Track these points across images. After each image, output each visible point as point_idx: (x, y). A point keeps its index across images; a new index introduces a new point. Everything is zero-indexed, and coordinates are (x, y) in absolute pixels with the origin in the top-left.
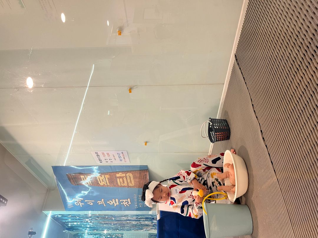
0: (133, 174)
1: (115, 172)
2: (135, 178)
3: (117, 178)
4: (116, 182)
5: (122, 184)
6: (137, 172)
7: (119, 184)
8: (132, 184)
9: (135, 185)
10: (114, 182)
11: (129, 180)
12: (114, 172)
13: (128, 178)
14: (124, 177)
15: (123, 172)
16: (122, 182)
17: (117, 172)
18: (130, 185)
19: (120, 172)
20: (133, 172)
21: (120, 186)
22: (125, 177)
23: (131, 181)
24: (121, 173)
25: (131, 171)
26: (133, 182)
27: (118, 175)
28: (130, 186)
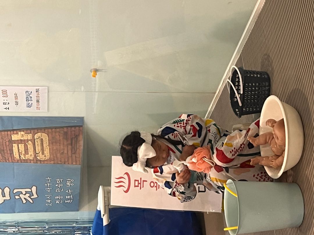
0: (50, 135)
1: (10, 131)
2: (52, 142)
3: (11, 142)
4: (9, 152)
5: (22, 156)
6: (58, 130)
7: (16, 156)
8: (45, 156)
9: (52, 156)
10: (5, 151)
11: (38, 148)
12: (7, 131)
13: (38, 143)
14: (28, 140)
15: (27, 130)
16: (23, 152)
17: (13, 130)
18: (41, 157)
19: (20, 130)
20: (50, 130)
21: (18, 160)
22: (31, 140)
23: (43, 150)
24: (22, 133)
25: (45, 128)
26: (47, 152)
27: (15, 137)
28: (40, 161)
